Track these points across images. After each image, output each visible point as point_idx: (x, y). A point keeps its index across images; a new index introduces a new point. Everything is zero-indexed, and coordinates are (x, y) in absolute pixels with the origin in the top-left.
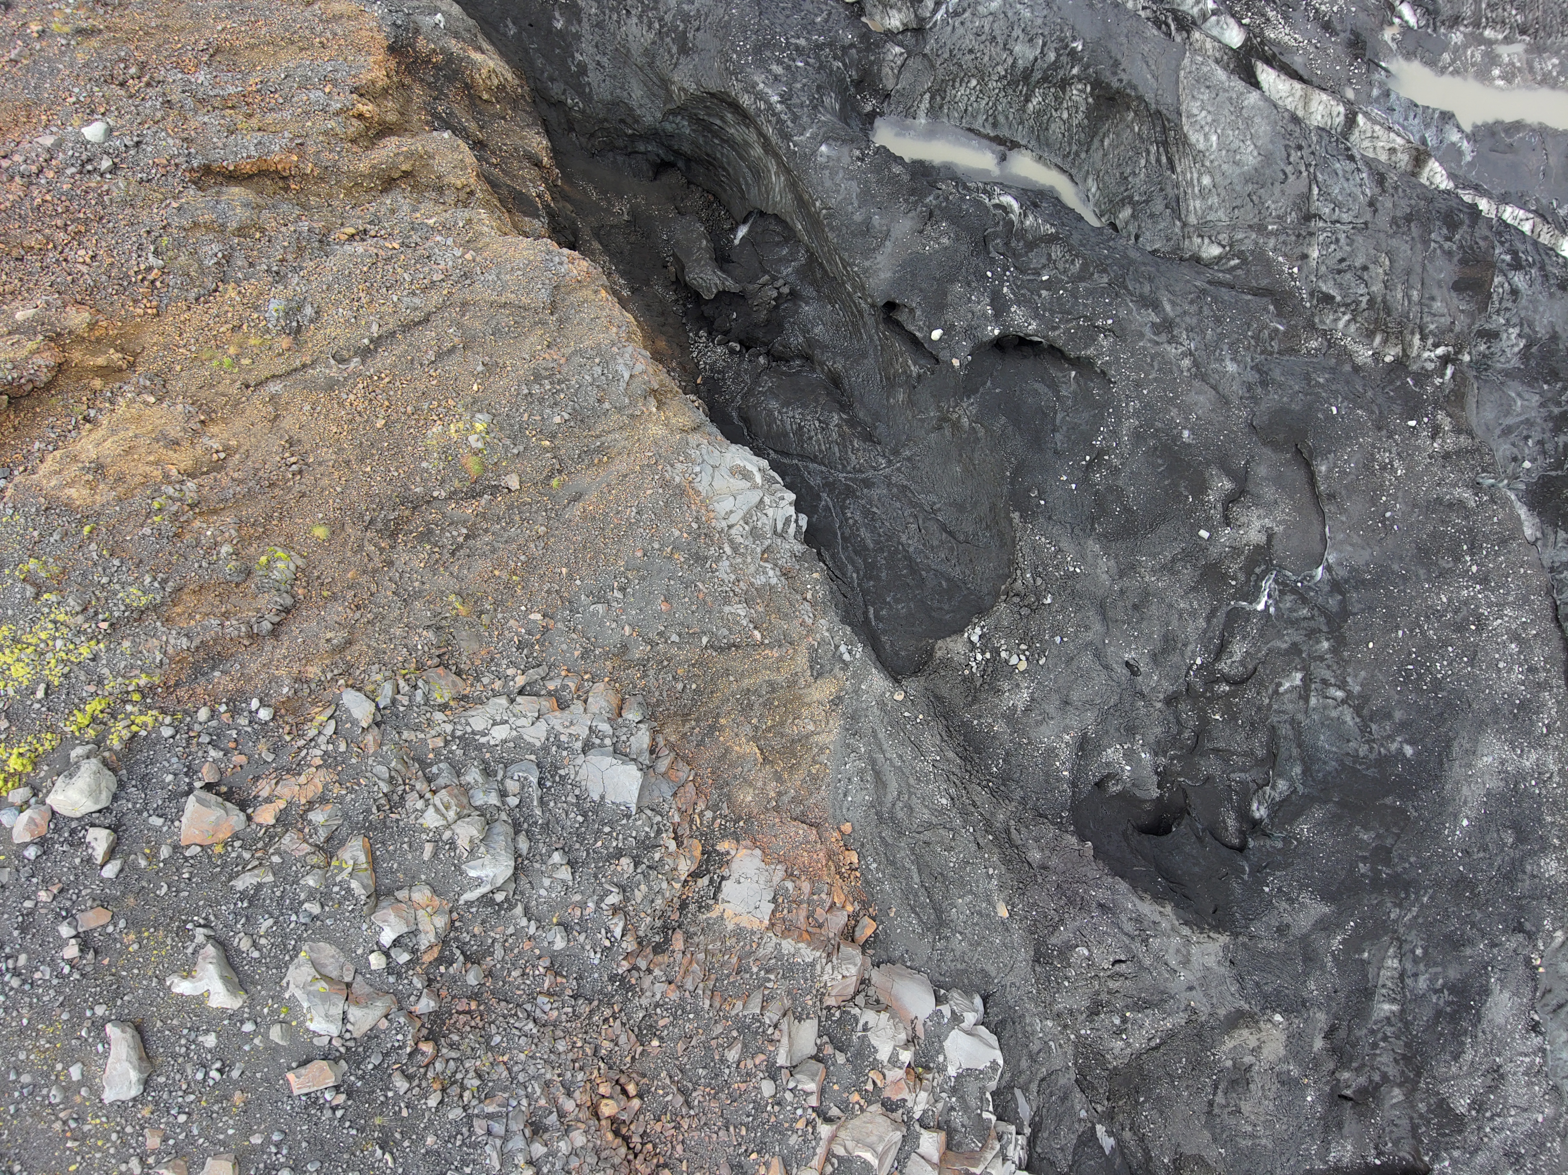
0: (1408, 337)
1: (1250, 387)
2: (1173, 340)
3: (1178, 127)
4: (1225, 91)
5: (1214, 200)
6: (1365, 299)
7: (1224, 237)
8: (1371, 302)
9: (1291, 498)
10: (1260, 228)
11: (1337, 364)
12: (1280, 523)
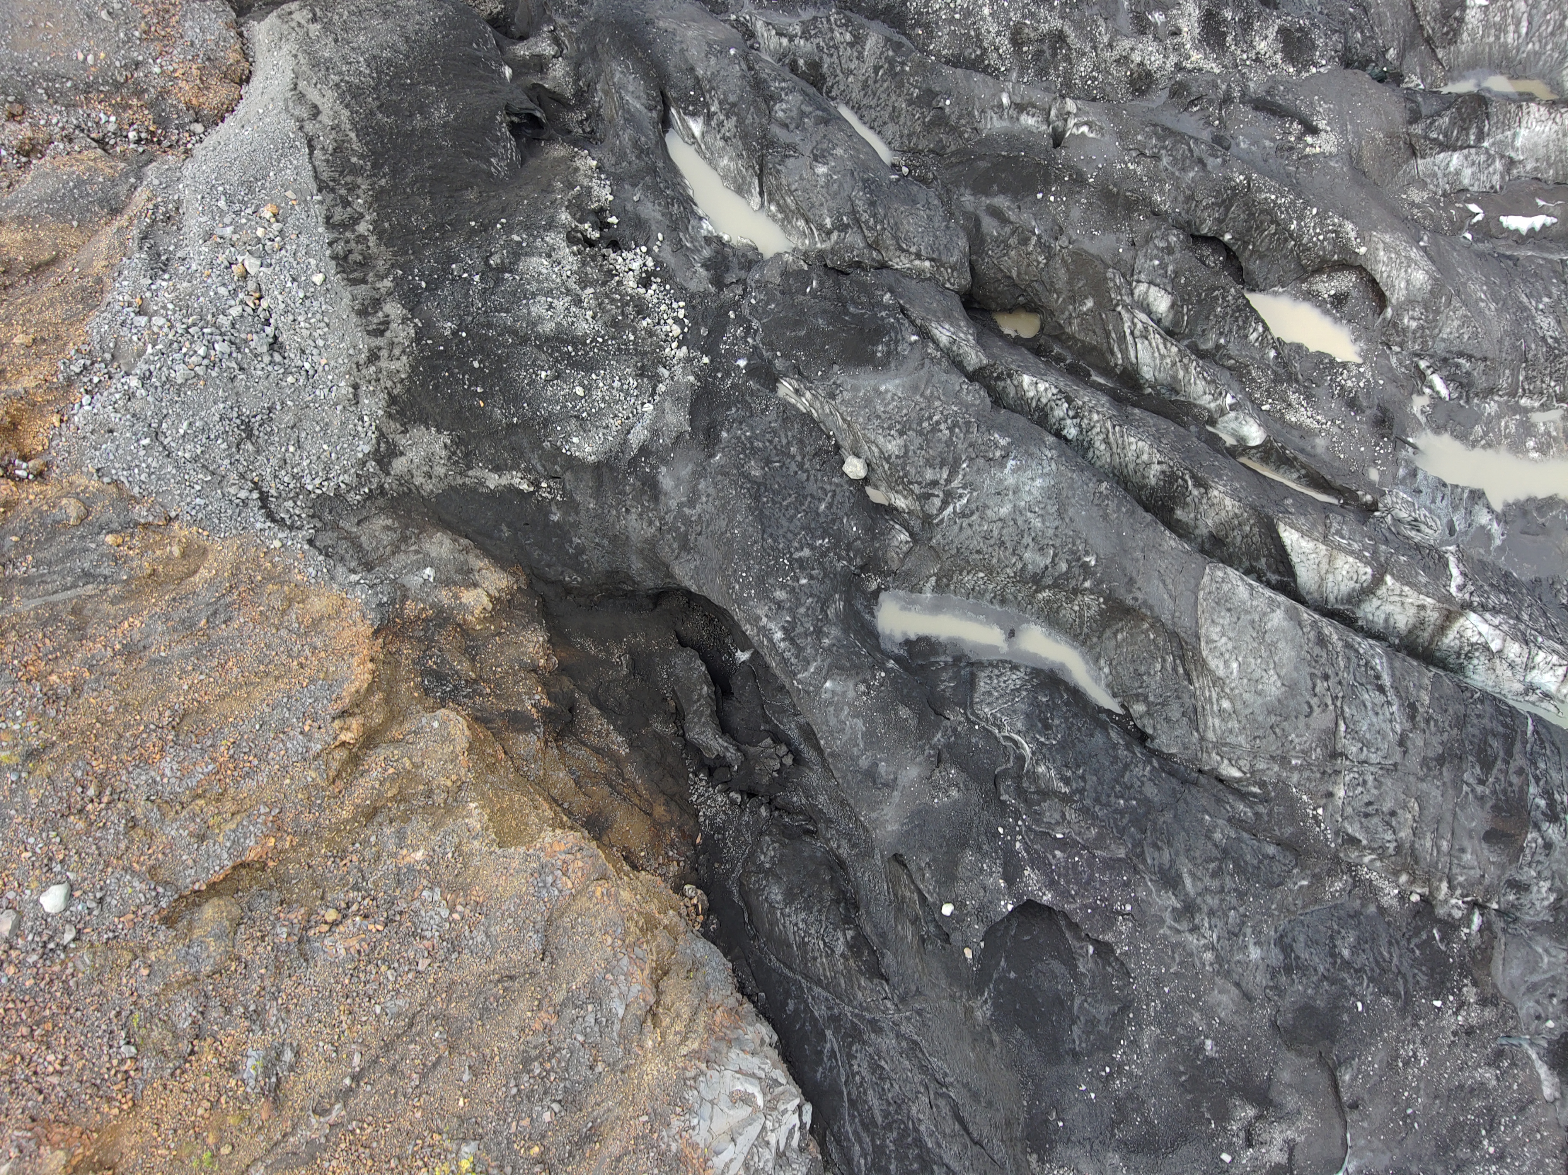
0: (1436, 884)
1: (1274, 973)
2: (1195, 929)
3: (1197, 651)
4: (1247, 612)
5: (1234, 724)
6: (1392, 846)
7: (1244, 763)
8: (1399, 848)
9: (1314, 1104)
10: (1284, 761)
11: (1363, 905)
12: (1302, 1132)
